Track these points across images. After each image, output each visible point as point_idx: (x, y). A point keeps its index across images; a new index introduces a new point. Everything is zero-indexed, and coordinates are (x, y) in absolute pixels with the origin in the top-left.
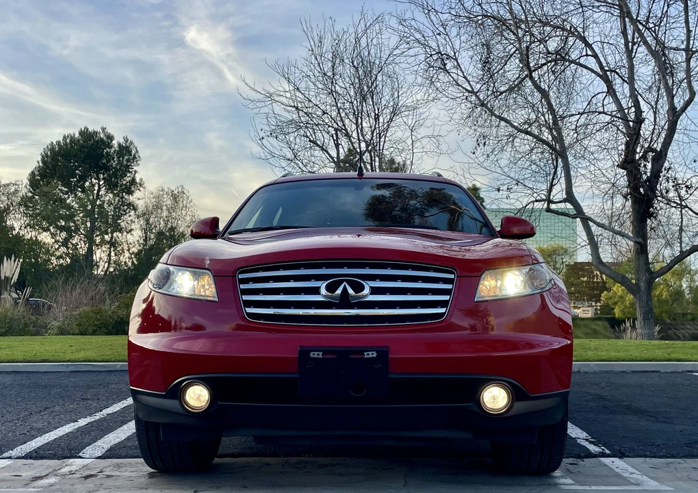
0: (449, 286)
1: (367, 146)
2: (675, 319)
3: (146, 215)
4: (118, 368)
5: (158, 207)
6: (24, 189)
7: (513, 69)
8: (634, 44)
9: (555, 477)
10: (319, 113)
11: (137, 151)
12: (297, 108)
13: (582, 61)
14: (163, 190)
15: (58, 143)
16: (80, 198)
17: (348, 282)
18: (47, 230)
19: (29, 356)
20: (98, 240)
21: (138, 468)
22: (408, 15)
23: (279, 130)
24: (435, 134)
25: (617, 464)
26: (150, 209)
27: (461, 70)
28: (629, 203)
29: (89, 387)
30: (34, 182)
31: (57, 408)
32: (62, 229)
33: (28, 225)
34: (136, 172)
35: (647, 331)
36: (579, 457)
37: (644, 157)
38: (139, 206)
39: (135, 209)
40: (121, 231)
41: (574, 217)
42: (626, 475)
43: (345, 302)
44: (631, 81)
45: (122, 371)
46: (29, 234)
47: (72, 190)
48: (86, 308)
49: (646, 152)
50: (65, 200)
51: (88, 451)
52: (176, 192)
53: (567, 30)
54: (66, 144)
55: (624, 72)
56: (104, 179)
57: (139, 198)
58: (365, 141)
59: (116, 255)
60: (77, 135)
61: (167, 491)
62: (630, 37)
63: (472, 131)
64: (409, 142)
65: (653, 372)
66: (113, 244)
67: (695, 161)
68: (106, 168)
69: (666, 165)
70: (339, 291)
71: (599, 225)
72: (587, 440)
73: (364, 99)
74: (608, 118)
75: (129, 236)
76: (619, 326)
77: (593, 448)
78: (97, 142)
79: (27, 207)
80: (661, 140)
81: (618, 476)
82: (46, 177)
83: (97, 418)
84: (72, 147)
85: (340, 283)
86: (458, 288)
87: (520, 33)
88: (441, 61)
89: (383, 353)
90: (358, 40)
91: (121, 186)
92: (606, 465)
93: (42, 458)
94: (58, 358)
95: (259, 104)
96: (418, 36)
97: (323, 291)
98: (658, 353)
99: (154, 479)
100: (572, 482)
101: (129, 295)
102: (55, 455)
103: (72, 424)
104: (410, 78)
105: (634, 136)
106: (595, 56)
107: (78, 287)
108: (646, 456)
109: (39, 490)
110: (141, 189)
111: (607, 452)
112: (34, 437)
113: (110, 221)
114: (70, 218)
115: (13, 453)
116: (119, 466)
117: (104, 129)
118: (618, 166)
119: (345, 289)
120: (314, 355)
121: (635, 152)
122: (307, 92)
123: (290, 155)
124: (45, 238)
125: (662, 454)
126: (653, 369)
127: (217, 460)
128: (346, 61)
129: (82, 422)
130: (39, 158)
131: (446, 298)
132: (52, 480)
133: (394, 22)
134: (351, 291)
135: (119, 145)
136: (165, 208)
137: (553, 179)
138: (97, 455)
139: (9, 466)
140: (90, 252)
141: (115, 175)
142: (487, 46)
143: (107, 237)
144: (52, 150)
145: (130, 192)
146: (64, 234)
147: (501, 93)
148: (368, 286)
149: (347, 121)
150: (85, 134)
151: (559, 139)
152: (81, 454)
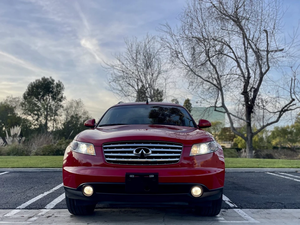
0: (180, 150)
1: (149, 86)
2: (260, 149)
3: (67, 110)
4: (58, 170)
5: (71, 107)
6: (22, 100)
7: (203, 57)
8: (248, 48)
9: (218, 217)
10: (131, 73)
11: (63, 86)
12: (123, 71)
13: (228, 54)
14: (73, 100)
15: (34, 82)
16: (42, 103)
18: (30, 115)
19: (25, 165)
20: (49, 119)
21: (66, 213)
22: (164, 37)
23: (116, 79)
24: (174, 81)
25: (240, 211)
26: (68, 107)
27: (184, 58)
28: (245, 108)
29: (47, 178)
30: (25, 98)
31: (36, 187)
32: (36, 115)
33: (23, 113)
34: (63, 93)
35: (250, 154)
36: (226, 208)
37: (250, 91)
38: (64, 106)
39: (63, 107)
40: (57, 115)
41: (224, 113)
42: (243, 216)
43: (142, 156)
44: (246, 62)
45: (60, 171)
46: (24, 117)
47: (39, 100)
48: (45, 145)
49: (251, 89)
50: (37, 104)
51: (48, 206)
52: (78, 101)
53: (223, 43)
54: (37, 83)
55: (244, 59)
56: (51, 96)
57: (64, 103)
58: (148, 84)
59: (56, 124)
60: (41, 80)
61: (77, 223)
62: (246, 46)
63: (188, 80)
64: (164, 84)
65: (252, 172)
66: (55, 120)
67: (269, 92)
68: (52, 92)
69: (259, 93)
70: (140, 152)
71: (233, 115)
72: (229, 201)
73: (148, 68)
74: (238, 76)
75: (61, 118)
77: (231, 205)
78: (49, 82)
79: (23, 106)
80: (257, 84)
81: (240, 216)
82: (29, 95)
83: (51, 192)
84: (39, 84)
85: (141, 149)
86: (184, 151)
87: (206, 43)
88: (177, 54)
89: (156, 176)
90: (145, 46)
91: (58, 99)
92: (236, 212)
93: (31, 209)
94: (36, 166)
95: (109, 70)
96: (168, 45)
97: (134, 152)
98: (255, 165)
99: (73, 218)
100: (224, 219)
101: (61, 140)
102: (36, 208)
103: (42, 194)
104: (165, 61)
105: (247, 83)
106: (233, 52)
107: (42, 137)
108: (250, 208)
109: (31, 223)
110: (65, 100)
111: (236, 206)
112: (28, 200)
113: (54, 112)
114: (39, 110)
115: (21, 207)
116: (60, 212)
117: (51, 77)
118: (241, 94)
119: (142, 152)
120: (131, 176)
121: (247, 89)
122: (126, 65)
123: (120, 89)
124: (30, 118)
125: (256, 207)
126: (252, 171)
127: (95, 210)
128: (141, 54)
129: (46, 194)
130: (27, 88)
131: (179, 155)
132: (35, 218)
133: (159, 40)
134: (144, 152)
135: (57, 84)
136: (74, 107)
137: (217, 99)
138: (51, 208)
139: (19, 212)
140: (46, 123)
141: (55, 95)
142: (194, 48)
143: (52, 118)
144: (32, 85)
145: (61, 101)
146: (36, 117)
147: (199, 66)
148: (151, 150)
149: (141, 76)
150: (44, 80)
151: (220, 84)
152: (45, 207)
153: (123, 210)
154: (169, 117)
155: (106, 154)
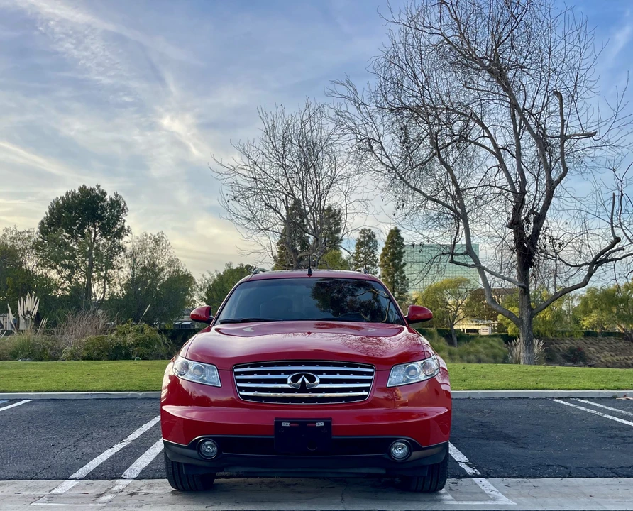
0: (370, 377)
1: (311, 208)
2: (556, 336)
3: (133, 256)
4: (129, 396)
5: (143, 249)
6: (36, 235)
7: (424, 151)
8: (521, 127)
9: (441, 494)
10: (273, 182)
11: (125, 204)
12: (255, 179)
13: (480, 141)
14: (146, 235)
15: (63, 198)
16: (80, 243)
17: (305, 375)
18: (55, 268)
19: (61, 386)
20: (95, 275)
21: (163, 486)
22: (343, 108)
23: (242, 196)
24: (364, 198)
25: (483, 483)
26: (137, 250)
27: (384, 150)
28: (515, 256)
29: (111, 415)
30: (43, 230)
31: (94, 435)
32: (65, 267)
33: (40, 264)
34: (124, 221)
35: (528, 355)
36: (459, 477)
37: (527, 219)
38: (128, 249)
39: (124, 250)
40: (113, 268)
41: (472, 266)
42: (488, 492)
43: (303, 389)
44: (518, 156)
45: (132, 398)
46: (40, 271)
47: (74, 236)
48: (92, 336)
49: (529, 214)
50: (68, 243)
51: (127, 473)
52: (157, 237)
53: (468, 116)
54: (68, 199)
55: (513, 149)
56: (99, 227)
57: (127, 242)
58: (309, 206)
59: (109, 287)
60: (77, 192)
61: (187, 507)
62: (518, 122)
63: (393, 197)
64: (344, 204)
65: (524, 398)
66: (107, 279)
67: (566, 224)
68: (101, 218)
69: (545, 224)
70: (300, 381)
71: (491, 273)
72: (466, 463)
73: (308, 171)
74: (498, 190)
75: (120, 273)
76: (511, 342)
77: (469, 471)
78: (93, 197)
79: (38, 250)
80: (541, 205)
81: (483, 492)
82: (53, 225)
83: (126, 444)
84: (73, 201)
85: (300, 376)
86: (377, 378)
87: (431, 118)
88: (369, 144)
89: (328, 424)
90: (303, 127)
91: (113, 232)
92: (476, 484)
93: (97, 479)
94: (84, 389)
95: (226, 176)
96: (351, 125)
97: (289, 381)
98: (531, 382)
99: (176, 496)
100: (452, 498)
101: (125, 325)
102: (105, 477)
103: (110, 450)
104: (345, 158)
105: (520, 203)
106: (490, 137)
107: (84, 319)
108: (504, 477)
109: (104, 505)
110: (129, 234)
111: (479, 473)
112: (87, 462)
113: (104, 260)
114: (73, 257)
115: (77, 475)
116: (150, 486)
117: (98, 187)
118: (507, 226)
119: (303, 380)
120: (284, 424)
121: (520, 216)
122: (263, 166)
123: (249, 215)
124: (53, 274)
125: (515, 475)
126: (524, 396)
127: (216, 481)
128: (294, 142)
129: (117, 448)
130: (47, 210)
131: (369, 385)
132: (108, 497)
133: (332, 113)
134: (307, 381)
135: (111, 199)
136: (148, 250)
137: (456, 238)
138: (134, 477)
139: (77, 486)
140: (89, 285)
141: (108, 223)
142: (405, 129)
143: (102, 274)
144: (57, 203)
145: (120, 237)
146: (68, 271)
147: (416, 166)
148: (318, 378)
149: (294, 188)
150: (84, 191)
151: (462, 206)
152: (123, 476)
153: (267, 480)
154: (352, 295)
155: (239, 385)
